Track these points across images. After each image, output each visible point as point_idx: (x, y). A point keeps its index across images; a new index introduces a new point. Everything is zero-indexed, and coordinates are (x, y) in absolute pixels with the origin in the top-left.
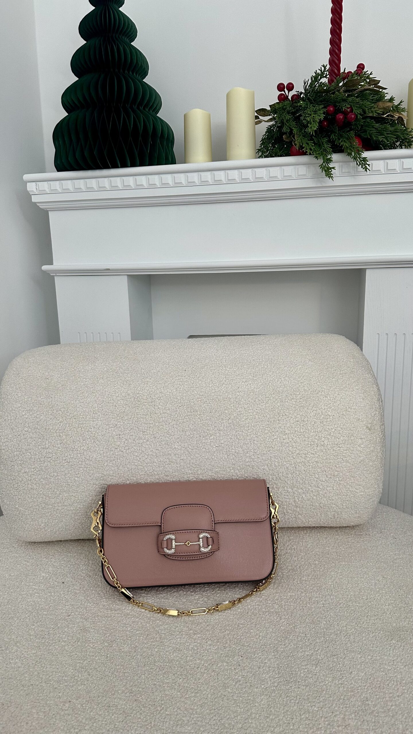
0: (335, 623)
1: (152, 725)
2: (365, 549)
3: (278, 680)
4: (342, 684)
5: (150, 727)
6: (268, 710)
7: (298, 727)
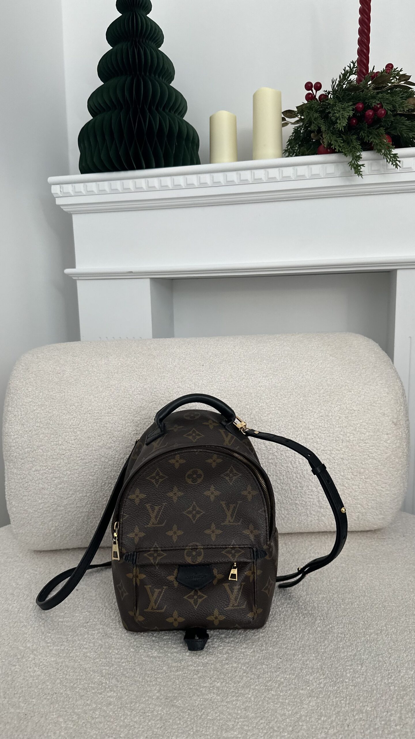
0: (373, 623)
1: (194, 731)
2: (391, 552)
3: (324, 681)
4: (392, 683)
5: (192, 733)
6: (318, 712)
7: (353, 727)
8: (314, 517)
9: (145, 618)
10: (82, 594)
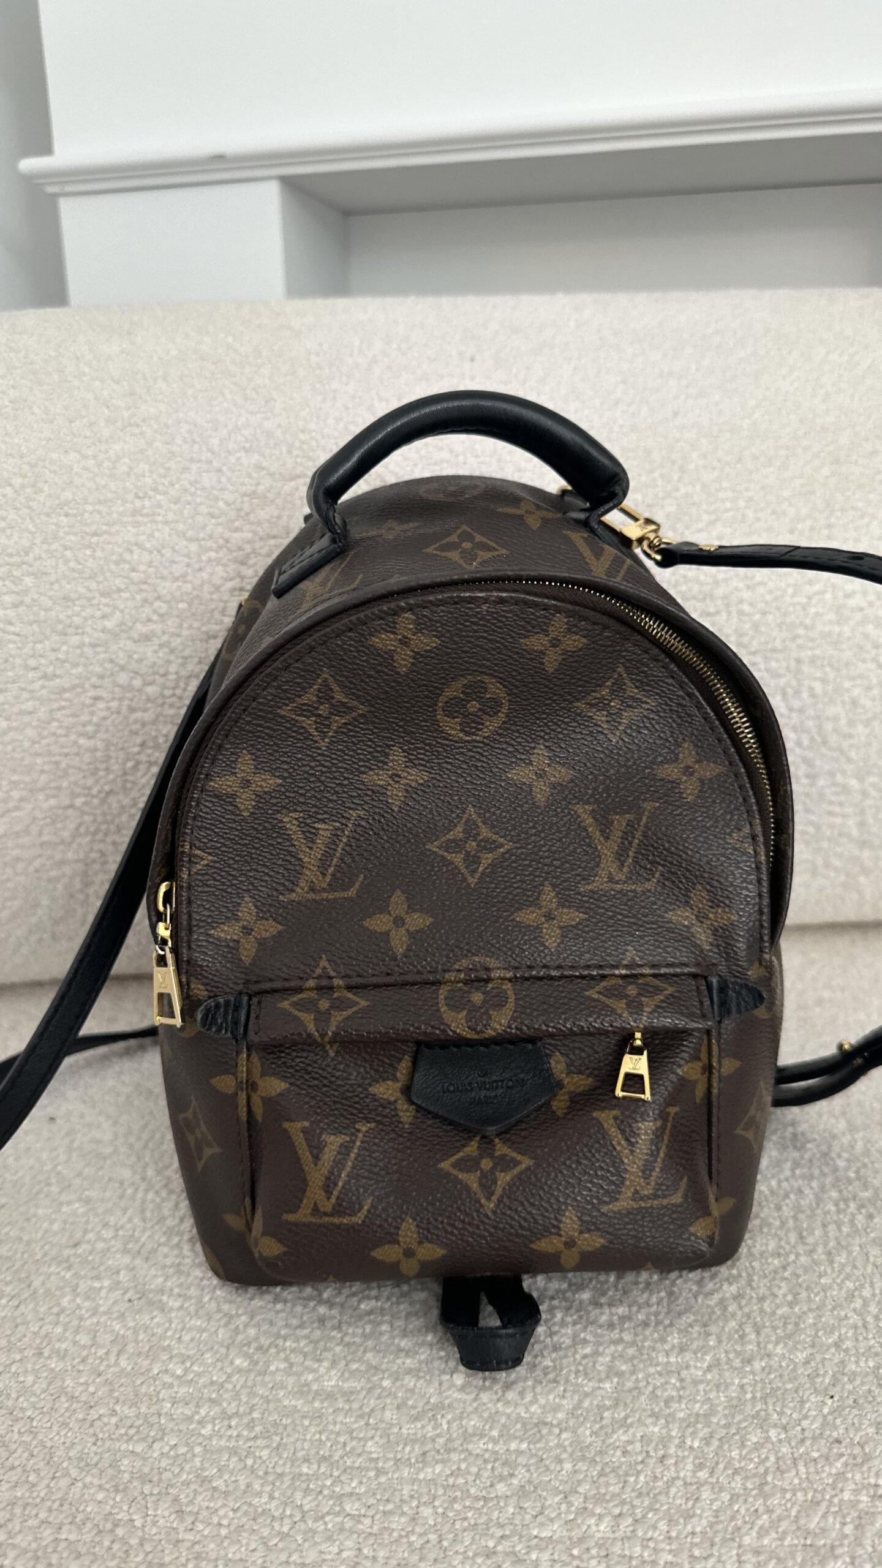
8: (832, 874)
9: (285, 1245)
10: (67, 1134)
